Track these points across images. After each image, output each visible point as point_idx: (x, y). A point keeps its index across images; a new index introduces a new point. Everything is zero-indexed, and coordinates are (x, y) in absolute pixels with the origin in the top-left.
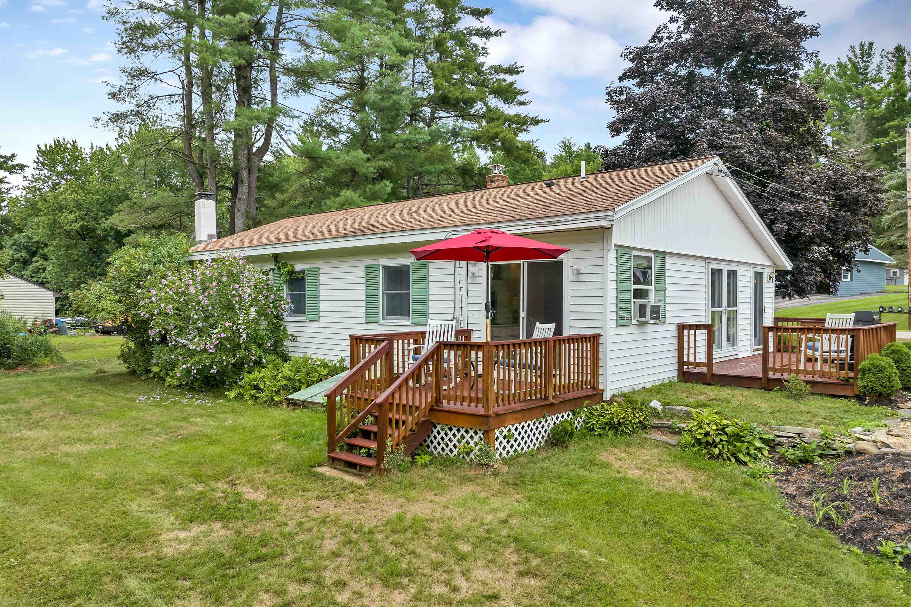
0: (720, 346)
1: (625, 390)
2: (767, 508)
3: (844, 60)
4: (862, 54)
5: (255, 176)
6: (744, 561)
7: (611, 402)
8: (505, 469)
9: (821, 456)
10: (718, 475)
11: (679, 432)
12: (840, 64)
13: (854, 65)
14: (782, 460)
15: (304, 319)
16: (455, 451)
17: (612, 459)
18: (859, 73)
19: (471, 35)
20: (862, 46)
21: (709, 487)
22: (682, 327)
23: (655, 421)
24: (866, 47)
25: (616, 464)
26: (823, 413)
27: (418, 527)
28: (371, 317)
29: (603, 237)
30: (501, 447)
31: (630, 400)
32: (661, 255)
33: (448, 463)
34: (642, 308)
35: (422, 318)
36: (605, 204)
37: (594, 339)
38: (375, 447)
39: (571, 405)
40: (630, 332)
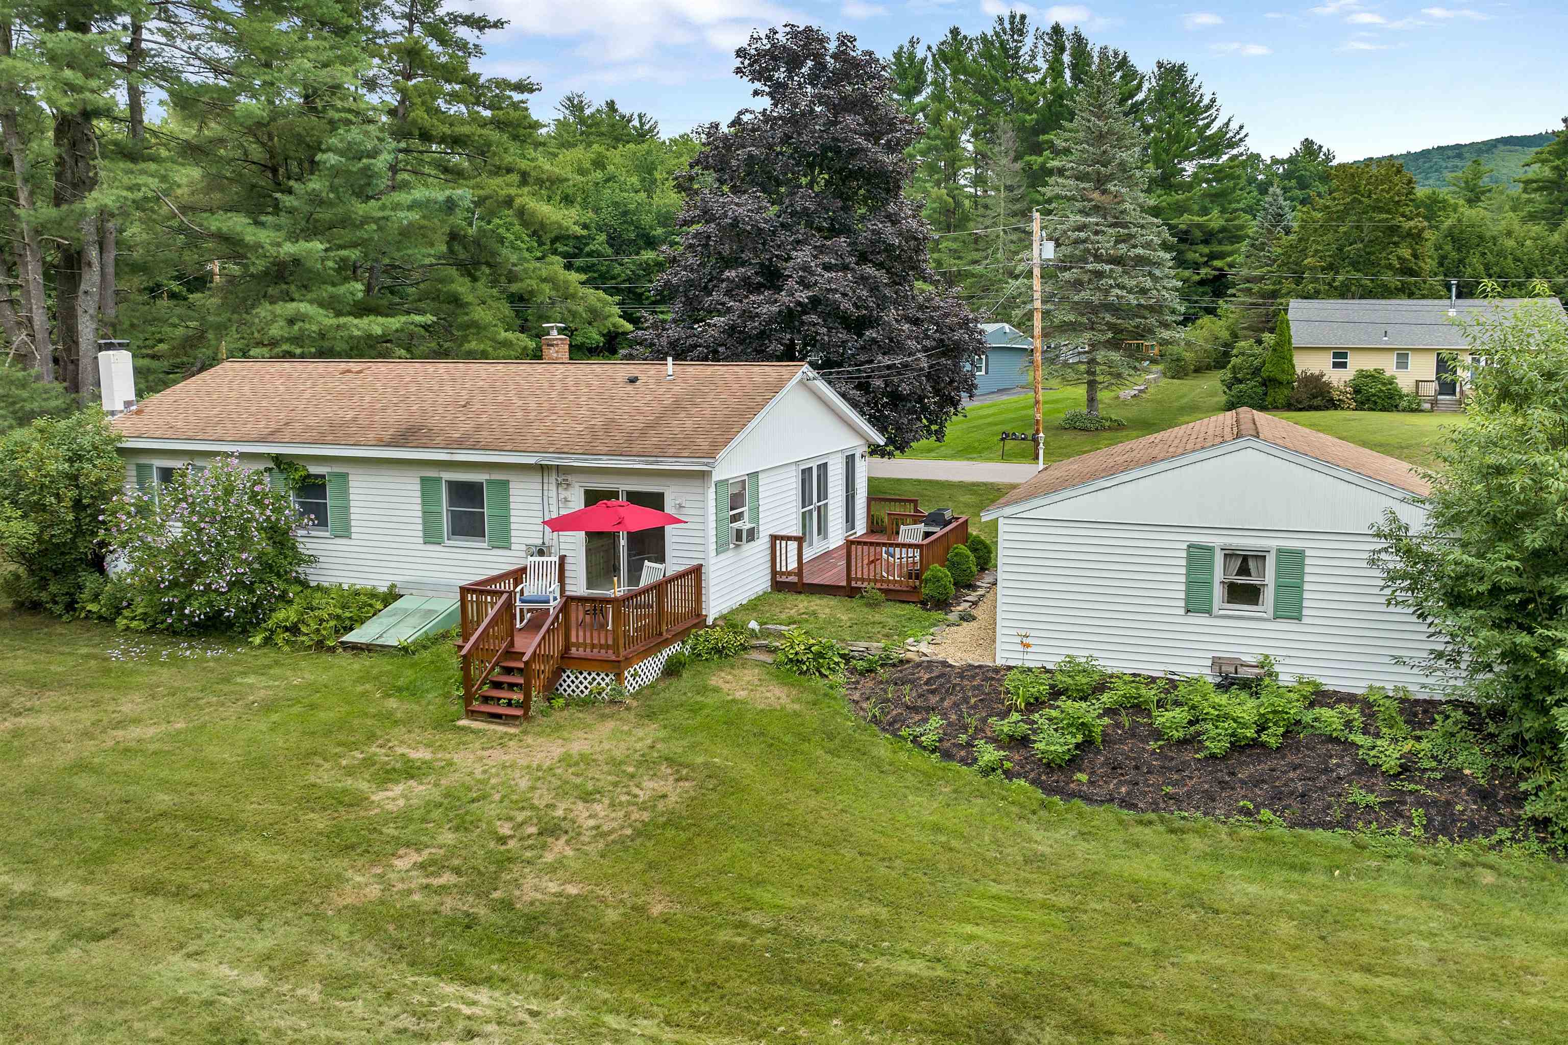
0: (811, 544)
1: (725, 612)
2: (838, 713)
3: (990, 33)
4: (1012, 29)
5: (112, 255)
6: (819, 752)
7: (714, 626)
8: (635, 704)
9: (882, 666)
10: (805, 689)
11: (775, 650)
12: (984, 38)
13: (1002, 44)
14: (853, 671)
15: (327, 534)
16: (587, 692)
17: (720, 683)
18: (1009, 57)
19: (456, 24)
20: (1013, 17)
21: (798, 700)
22: (774, 538)
23: (754, 642)
24: (1018, 19)
25: (725, 687)
26: (891, 622)
27: (586, 760)
28: (431, 536)
29: (704, 476)
30: (630, 685)
31: (730, 621)
32: (754, 475)
33: (586, 703)
34: (739, 532)
35: (503, 541)
36: (705, 444)
37: (696, 572)
38: (517, 696)
39: (681, 636)
40: (728, 557)
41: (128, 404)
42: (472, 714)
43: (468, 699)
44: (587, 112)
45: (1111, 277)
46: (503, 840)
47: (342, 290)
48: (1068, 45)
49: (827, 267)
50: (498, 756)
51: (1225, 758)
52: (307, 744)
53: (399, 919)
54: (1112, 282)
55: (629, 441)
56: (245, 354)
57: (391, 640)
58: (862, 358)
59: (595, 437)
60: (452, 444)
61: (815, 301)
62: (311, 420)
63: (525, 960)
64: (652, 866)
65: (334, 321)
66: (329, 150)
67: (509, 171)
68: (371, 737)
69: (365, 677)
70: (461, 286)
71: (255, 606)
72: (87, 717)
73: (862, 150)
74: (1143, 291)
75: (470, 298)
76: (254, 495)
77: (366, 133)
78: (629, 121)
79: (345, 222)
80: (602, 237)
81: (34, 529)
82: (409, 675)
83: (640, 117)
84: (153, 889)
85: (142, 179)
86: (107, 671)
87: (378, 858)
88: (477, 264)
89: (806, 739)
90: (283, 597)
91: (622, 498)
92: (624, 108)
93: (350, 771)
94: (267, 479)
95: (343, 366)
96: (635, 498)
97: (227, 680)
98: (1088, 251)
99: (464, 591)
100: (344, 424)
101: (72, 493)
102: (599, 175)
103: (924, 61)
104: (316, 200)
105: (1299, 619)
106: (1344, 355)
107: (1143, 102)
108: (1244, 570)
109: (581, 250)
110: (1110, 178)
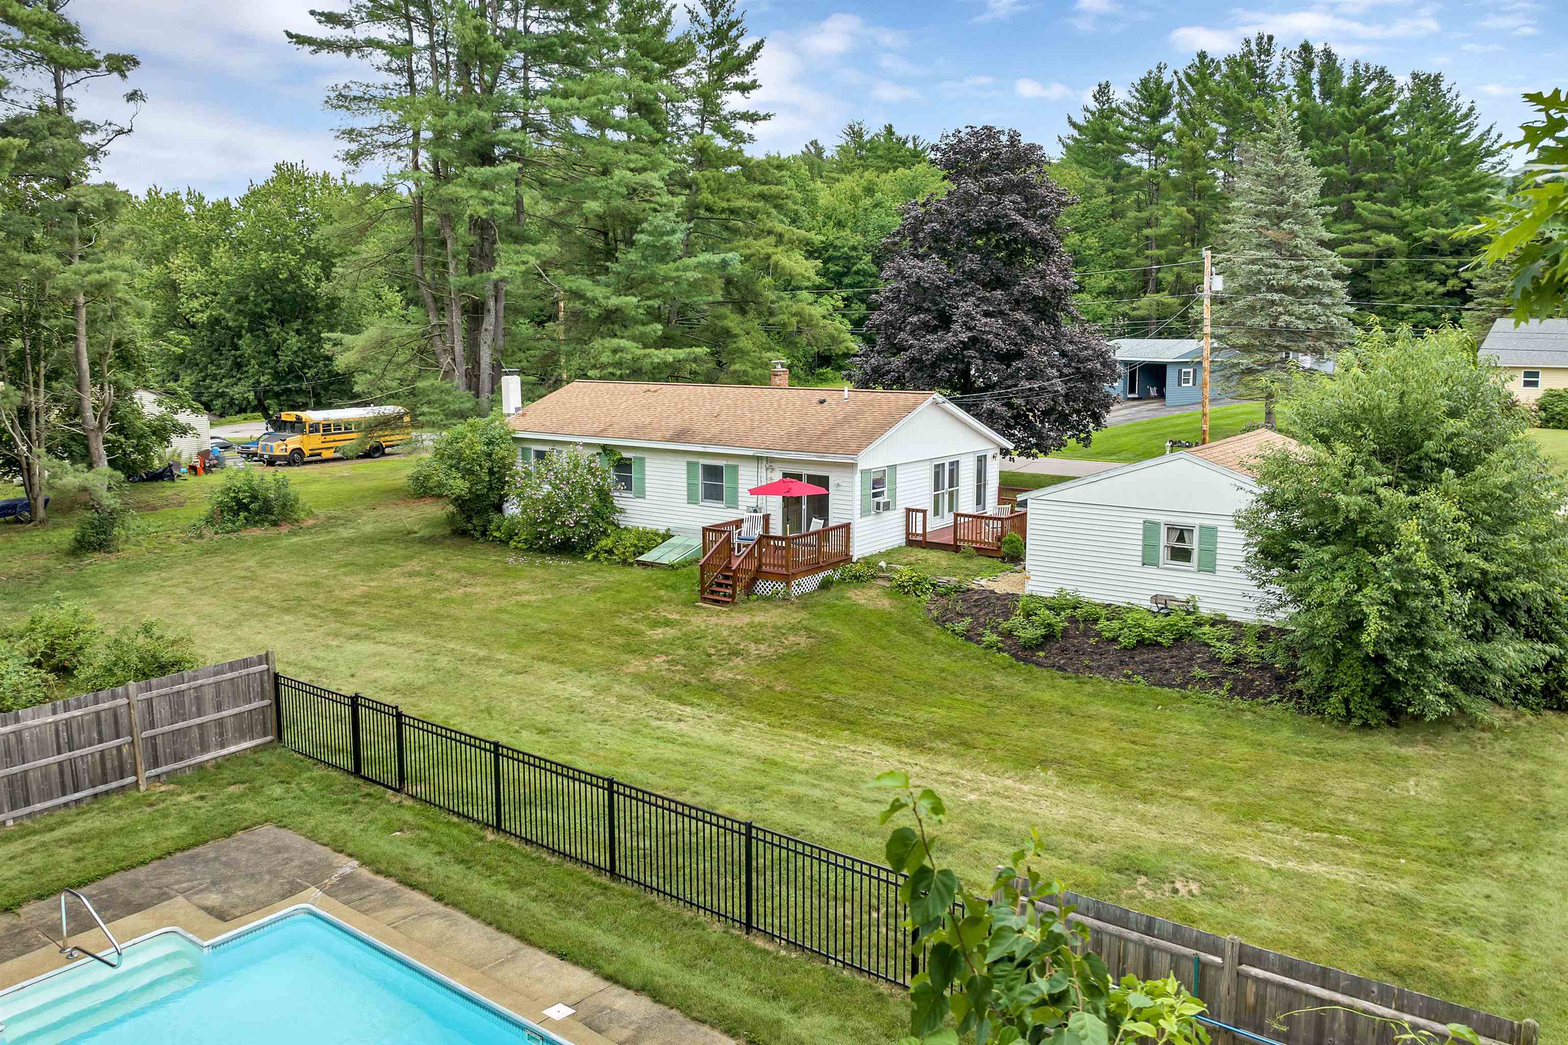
0: (930, 524)
1: (865, 556)
3: (1237, 54)
4: (1259, 50)
5: (503, 304)
6: (894, 632)
7: (856, 563)
8: (798, 602)
9: (954, 592)
10: (902, 601)
11: (891, 580)
12: (1231, 60)
13: (1249, 64)
14: (936, 593)
15: (631, 496)
16: (770, 593)
17: (854, 596)
18: (1256, 77)
19: (735, 120)
20: (1260, 38)
22: (908, 511)
23: (881, 574)
24: (1265, 40)
25: (856, 598)
26: (972, 567)
27: (762, 625)
28: (692, 499)
29: (853, 466)
30: (795, 591)
31: (868, 561)
32: (894, 467)
33: (767, 599)
34: (878, 504)
35: (733, 504)
36: (854, 446)
37: (847, 526)
38: (729, 591)
39: (834, 565)
40: (870, 520)
41: (517, 409)
42: (704, 600)
43: (702, 591)
44: (866, 138)
45: (1281, 305)
46: (710, 655)
47: (648, 329)
48: (1317, 61)
49: (987, 314)
50: (714, 620)
51: (1134, 648)
52: (614, 608)
53: (654, 680)
54: (1281, 309)
55: (810, 443)
56: (585, 377)
57: (665, 561)
58: (1010, 382)
59: (789, 440)
60: (703, 442)
61: (974, 340)
62: (625, 424)
63: (710, 699)
64: (782, 672)
65: (642, 352)
66: (642, 232)
67: (770, 233)
68: (649, 607)
69: (648, 580)
70: (733, 321)
71: (589, 536)
72: (500, 589)
73: (1016, 224)
74: (1313, 319)
75: (737, 331)
76: (590, 469)
77: (667, 219)
78: (905, 143)
79: (652, 279)
80: (868, 257)
81: (468, 485)
82: (673, 579)
83: (914, 139)
84: (542, 659)
85: (525, 257)
86: (508, 569)
87: (646, 656)
88: (747, 302)
89: (888, 624)
90: (604, 532)
91: (805, 479)
92: (900, 132)
93: (636, 621)
94: (598, 459)
95: (646, 387)
96: (812, 479)
97: (573, 576)
98: (1261, 281)
99: (705, 530)
100: (644, 427)
101: (488, 464)
102: (867, 202)
103: (1170, 85)
104: (632, 265)
105: (1214, 572)
106: (1536, 375)
107: (1393, 116)
108: (1181, 539)
109: (849, 269)
110: (1287, 215)
